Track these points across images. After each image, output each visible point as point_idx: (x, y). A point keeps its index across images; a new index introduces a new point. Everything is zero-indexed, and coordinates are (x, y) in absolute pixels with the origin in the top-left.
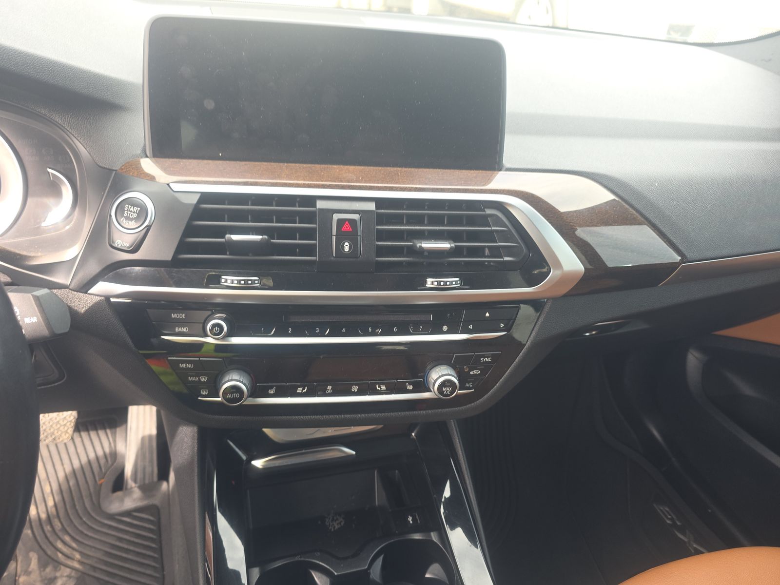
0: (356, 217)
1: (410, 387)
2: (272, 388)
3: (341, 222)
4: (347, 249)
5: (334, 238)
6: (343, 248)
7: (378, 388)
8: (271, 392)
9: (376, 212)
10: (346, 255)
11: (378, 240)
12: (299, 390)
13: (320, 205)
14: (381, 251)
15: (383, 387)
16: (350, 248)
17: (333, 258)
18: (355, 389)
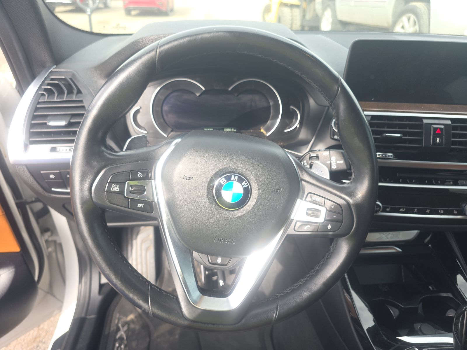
0: (442, 127)
1: (456, 212)
2: (388, 208)
3: (435, 129)
4: (438, 141)
5: (432, 136)
6: (436, 141)
7: (439, 212)
8: (388, 210)
9: (452, 125)
10: (438, 144)
11: (453, 138)
12: (401, 210)
13: (425, 121)
14: (454, 143)
15: (442, 212)
16: (439, 141)
17: (430, 146)
18: (428, 211)
